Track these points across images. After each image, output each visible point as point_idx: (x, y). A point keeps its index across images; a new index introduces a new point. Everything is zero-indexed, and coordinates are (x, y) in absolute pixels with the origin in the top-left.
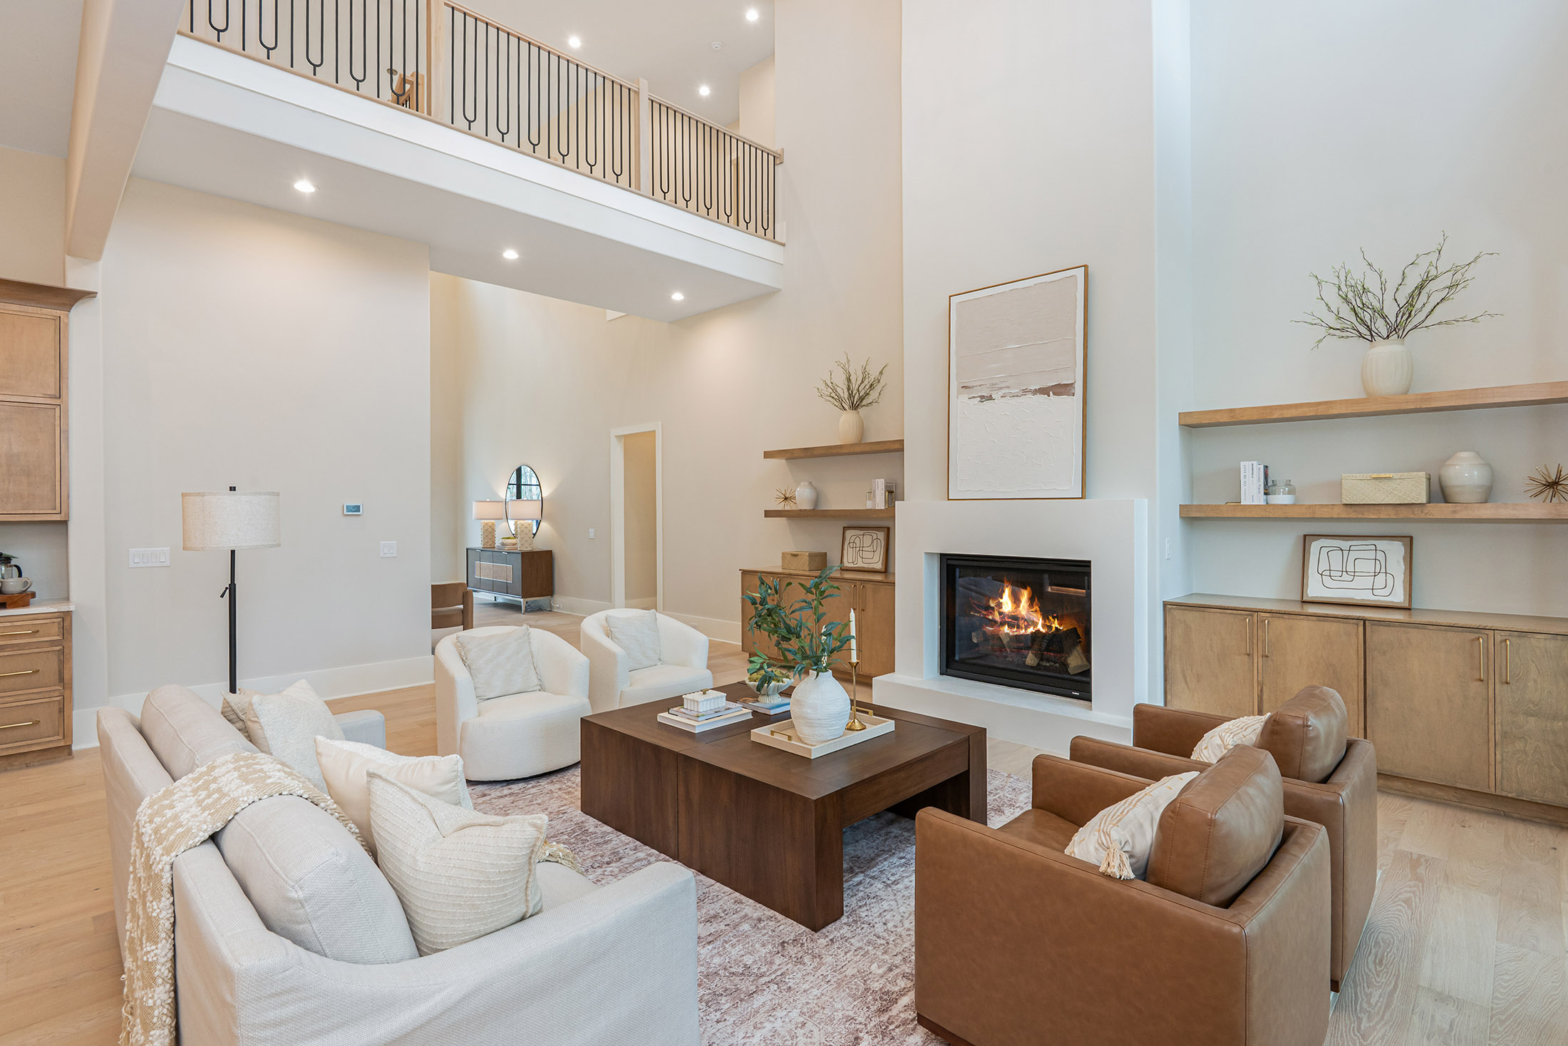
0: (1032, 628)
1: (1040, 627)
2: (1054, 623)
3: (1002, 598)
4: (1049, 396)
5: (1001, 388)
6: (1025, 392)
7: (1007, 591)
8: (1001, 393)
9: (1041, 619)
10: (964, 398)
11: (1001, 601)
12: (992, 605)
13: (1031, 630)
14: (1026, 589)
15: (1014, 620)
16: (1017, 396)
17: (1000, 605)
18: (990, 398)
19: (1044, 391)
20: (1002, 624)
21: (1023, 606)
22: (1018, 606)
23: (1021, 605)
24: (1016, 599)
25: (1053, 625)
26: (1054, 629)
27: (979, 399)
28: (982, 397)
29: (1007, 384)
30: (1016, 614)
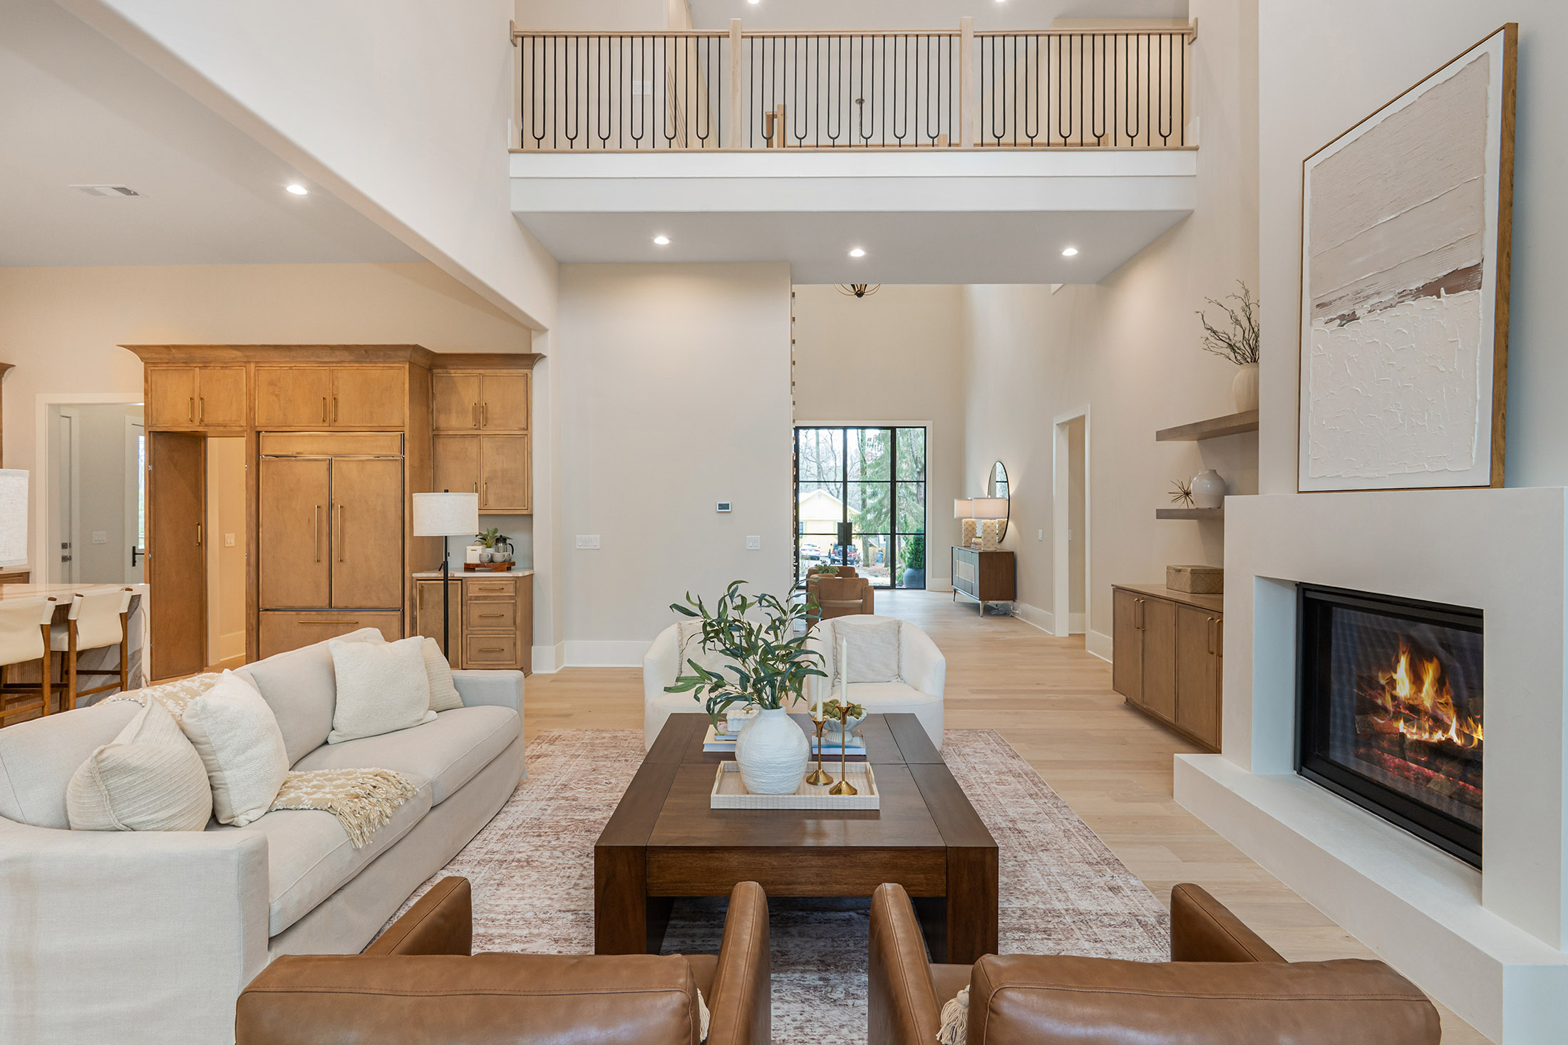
0: (1440, 732)
1: (1452, 733)
2: (1476, 732)
3: (1396, 672)
4: (1439, 297)
5: (1368, 297)
6: (1402, 295)
7: (1403, 661)
8: (1367, 306)
9: (1454, 720)
10: (1319, 324)
11: (1395, 676)
12: (1383, 682)
13: (1438, 736)
14: (1431, 661)
15: (1413, 711)
16: (1391, 306)
17: (1392, 683)
18: (1353, 317)
19: (1431, 289)
20: (1397, 716)
21: (1427, 692)
22: (1420, 690)
23: (1424, 690)
24: (1417, 680)
25: (1475, 735)
26: (1476, 742)
27: (1338, 321)
28: (1342, 317)
29: (1376, 288)
30: (1416, 703)
